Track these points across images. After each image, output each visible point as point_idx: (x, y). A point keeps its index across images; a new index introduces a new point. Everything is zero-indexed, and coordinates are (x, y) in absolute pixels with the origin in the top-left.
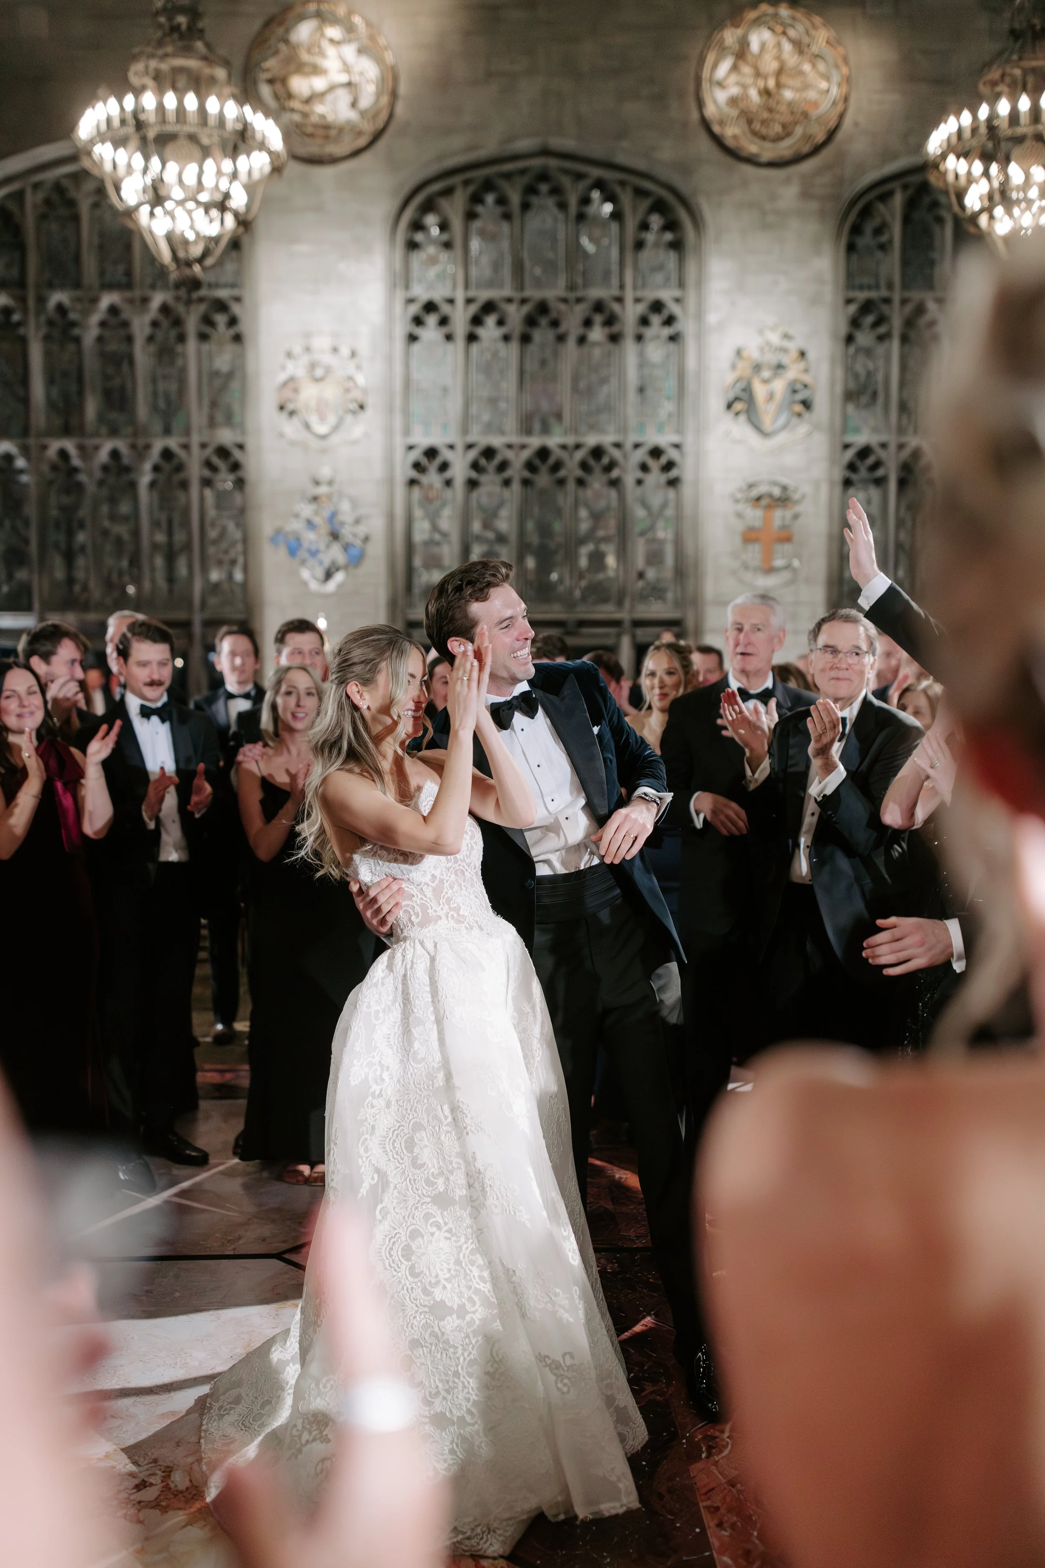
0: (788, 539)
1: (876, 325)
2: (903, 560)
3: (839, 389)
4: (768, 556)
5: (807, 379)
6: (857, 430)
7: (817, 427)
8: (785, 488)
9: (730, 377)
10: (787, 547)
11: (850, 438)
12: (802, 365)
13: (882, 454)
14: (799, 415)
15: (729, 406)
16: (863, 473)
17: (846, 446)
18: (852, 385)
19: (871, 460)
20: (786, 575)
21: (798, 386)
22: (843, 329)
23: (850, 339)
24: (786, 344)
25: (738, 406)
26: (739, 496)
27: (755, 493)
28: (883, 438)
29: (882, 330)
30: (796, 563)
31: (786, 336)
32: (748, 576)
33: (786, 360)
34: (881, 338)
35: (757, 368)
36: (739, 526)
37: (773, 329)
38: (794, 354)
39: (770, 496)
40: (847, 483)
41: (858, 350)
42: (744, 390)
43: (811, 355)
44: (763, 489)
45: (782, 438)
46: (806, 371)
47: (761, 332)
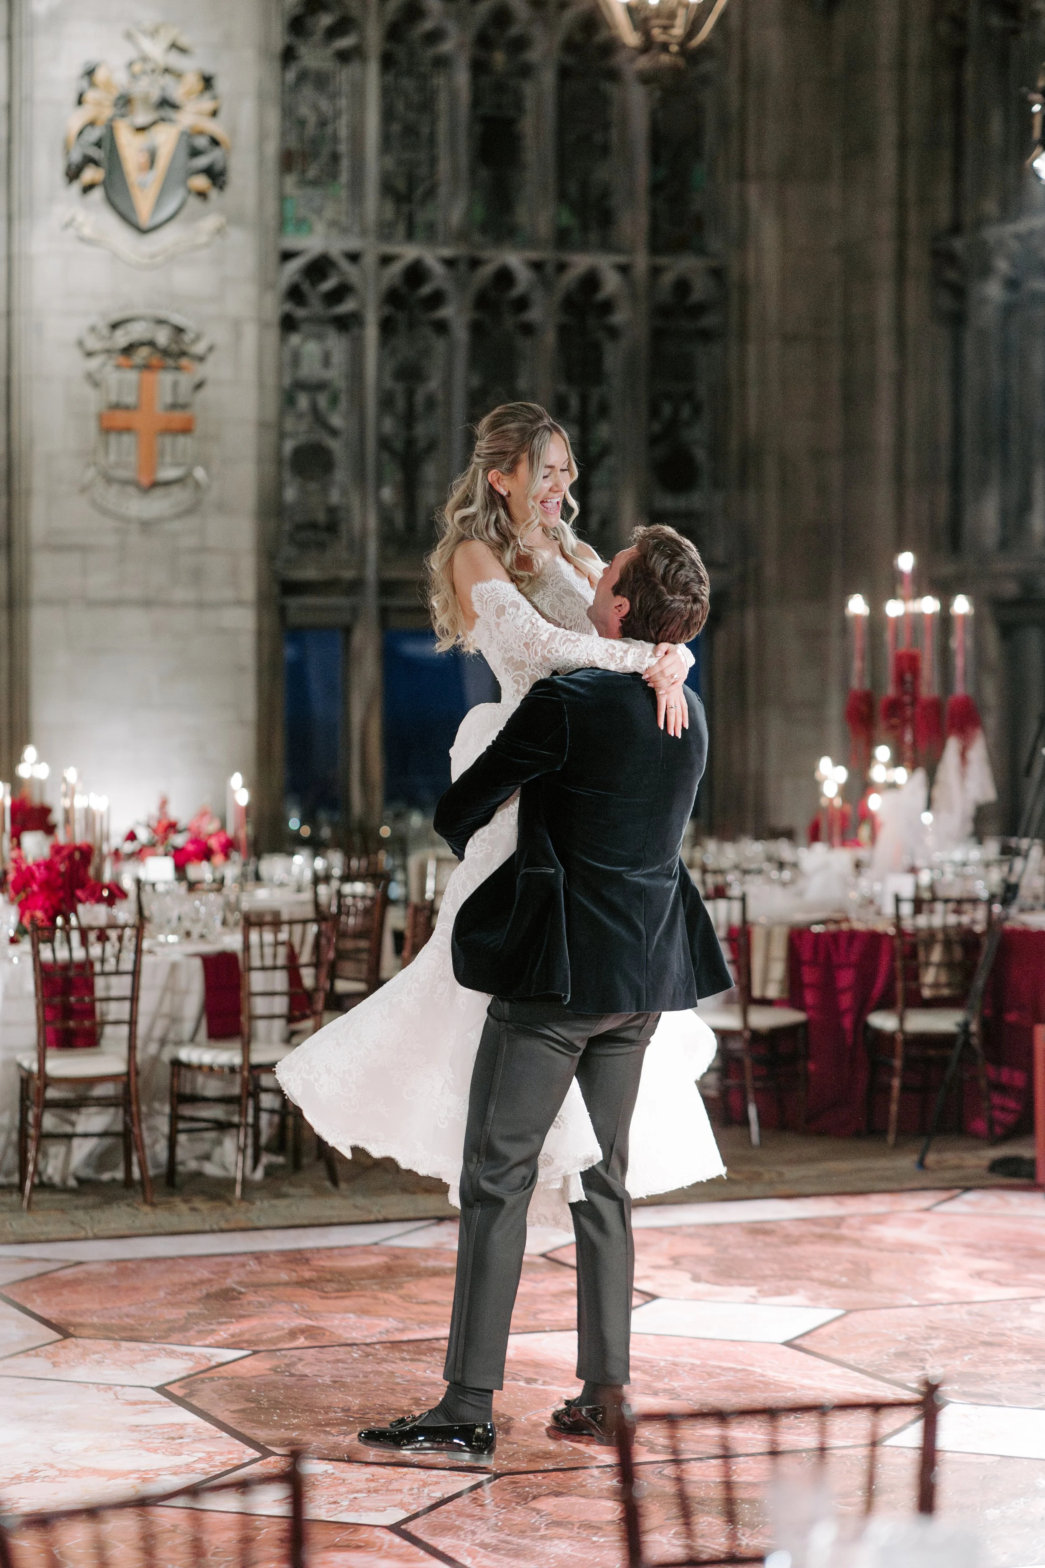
0: (186, 430)
1: (334, 32)
2: (394, 473)
3: (272, 148)
4: (152, 460)
5: (214, 127)
6: (302, 224)
7: (234, 219)
8: (179, 330)
9: (76, 119)
10: (182, 441)
11: (291, 242)
12: (207, 105)
13: (351, 272)
14: (202, 195)
15: (73, 174)
16: (316, 307)
17: (287, 256)
18: (293, 143)
19: (329, 285)
20: (180, 496)
21: (202, 142)
22: (278, 39)
23: (288, 56)
24: (175, 60)
25: (90, 174)
26: (92, 343)
27: (122, 338)
28: (353, 244)
29: (345, 42)
30: (199, 473)
31: (175, 47)
32: (111, 497)
33: (177, 93)
34: (344, 57)
35: (125, 102)
36: (94, 401)
37: (154, 33)
38: (192, 81)
39: (151, 344)
40: (288, 324)
41: (303, 76)
42: (98, 144)
43: (221, 85)
44: (137, 331)
45: (168, 237)
46: (214, 114)
47: (129, 36)
